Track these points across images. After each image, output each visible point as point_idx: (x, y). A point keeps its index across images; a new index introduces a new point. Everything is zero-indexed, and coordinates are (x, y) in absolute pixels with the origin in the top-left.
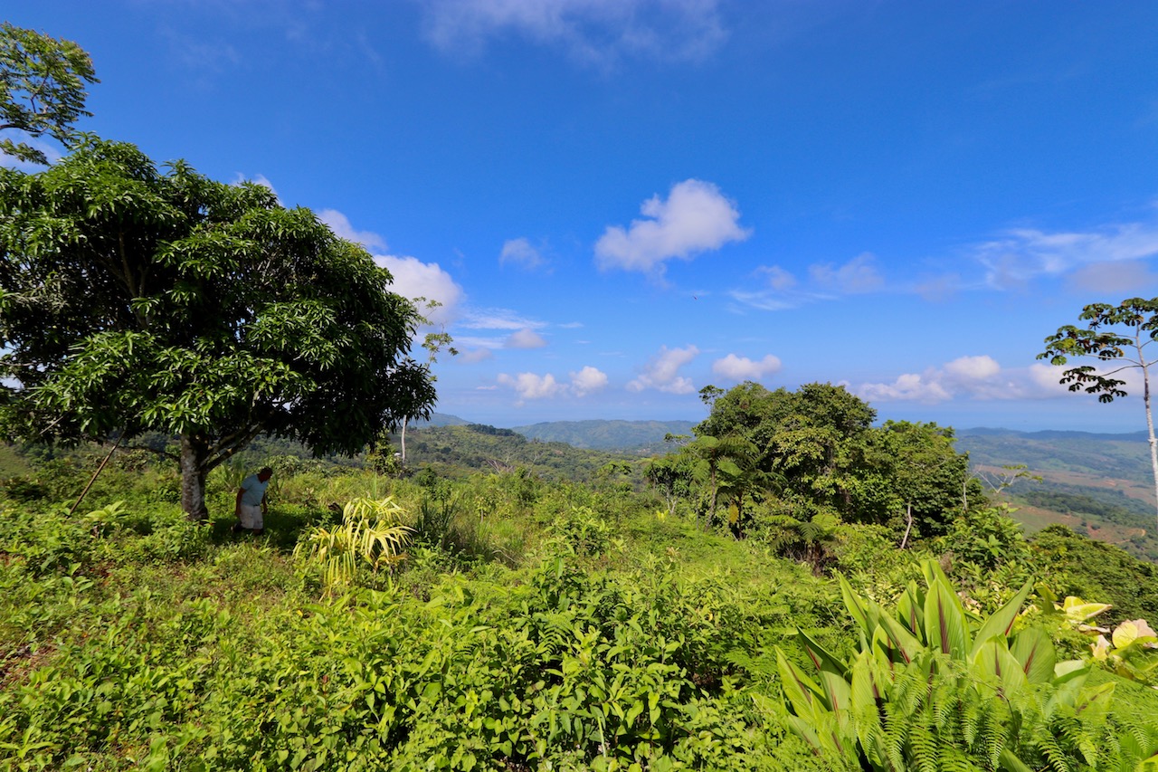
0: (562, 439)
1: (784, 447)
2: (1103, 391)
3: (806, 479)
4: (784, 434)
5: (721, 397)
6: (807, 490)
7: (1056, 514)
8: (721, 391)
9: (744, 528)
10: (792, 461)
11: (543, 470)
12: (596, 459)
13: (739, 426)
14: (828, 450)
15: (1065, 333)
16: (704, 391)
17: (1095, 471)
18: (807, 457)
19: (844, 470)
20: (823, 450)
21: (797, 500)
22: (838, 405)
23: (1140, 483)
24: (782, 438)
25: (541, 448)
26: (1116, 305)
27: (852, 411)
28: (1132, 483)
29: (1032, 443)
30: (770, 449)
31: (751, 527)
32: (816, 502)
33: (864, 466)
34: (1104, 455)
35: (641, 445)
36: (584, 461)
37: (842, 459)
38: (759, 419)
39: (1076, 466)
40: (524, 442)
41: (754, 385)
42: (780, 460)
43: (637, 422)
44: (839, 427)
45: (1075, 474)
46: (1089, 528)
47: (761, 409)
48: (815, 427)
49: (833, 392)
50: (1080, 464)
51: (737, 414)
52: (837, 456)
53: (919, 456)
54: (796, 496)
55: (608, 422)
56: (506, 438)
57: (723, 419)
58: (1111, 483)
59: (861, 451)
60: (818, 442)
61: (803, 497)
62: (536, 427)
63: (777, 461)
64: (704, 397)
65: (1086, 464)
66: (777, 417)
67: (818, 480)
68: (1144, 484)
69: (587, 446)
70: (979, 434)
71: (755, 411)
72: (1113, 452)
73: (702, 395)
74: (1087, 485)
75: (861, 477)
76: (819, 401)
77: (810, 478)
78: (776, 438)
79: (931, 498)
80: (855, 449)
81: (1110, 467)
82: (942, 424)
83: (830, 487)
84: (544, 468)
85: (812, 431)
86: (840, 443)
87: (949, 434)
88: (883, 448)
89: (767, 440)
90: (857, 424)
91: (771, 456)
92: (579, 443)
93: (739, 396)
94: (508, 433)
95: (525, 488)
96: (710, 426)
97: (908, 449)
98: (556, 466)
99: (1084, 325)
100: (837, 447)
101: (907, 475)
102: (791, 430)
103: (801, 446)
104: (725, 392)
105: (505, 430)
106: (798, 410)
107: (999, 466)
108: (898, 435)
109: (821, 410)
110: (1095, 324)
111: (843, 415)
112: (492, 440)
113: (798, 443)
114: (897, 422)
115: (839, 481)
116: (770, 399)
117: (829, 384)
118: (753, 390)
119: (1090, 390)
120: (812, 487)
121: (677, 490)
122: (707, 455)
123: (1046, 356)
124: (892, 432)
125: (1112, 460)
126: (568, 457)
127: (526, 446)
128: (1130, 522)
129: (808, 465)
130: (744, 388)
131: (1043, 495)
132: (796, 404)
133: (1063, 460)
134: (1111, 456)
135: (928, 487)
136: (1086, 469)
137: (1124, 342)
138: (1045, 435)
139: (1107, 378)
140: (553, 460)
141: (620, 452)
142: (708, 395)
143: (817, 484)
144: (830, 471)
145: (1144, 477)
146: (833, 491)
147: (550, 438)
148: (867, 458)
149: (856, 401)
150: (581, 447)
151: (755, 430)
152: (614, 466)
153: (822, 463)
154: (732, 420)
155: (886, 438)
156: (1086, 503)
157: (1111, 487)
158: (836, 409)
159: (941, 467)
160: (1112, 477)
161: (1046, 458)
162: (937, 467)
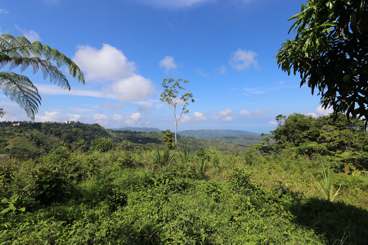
0: (191, 136)
12: (203, 142)
16: (277, 117)
25: (185, 139)
35: (217, 138)
36: (199, 143)
38: (308, 127)
43: (215, 130)
47: (309, 123)
51: (297, 125)
55: (206, 130)
60: (345, 136)
62: (183, 132)
64: (277, 119)
69: (200, 138)
92: (197, 137)
93: (298, 119)
102: (328, 131)
109: (342, 123)
126: (194, 141)
127: (181, 138)
140: (189, 142)
151: (308, 132)
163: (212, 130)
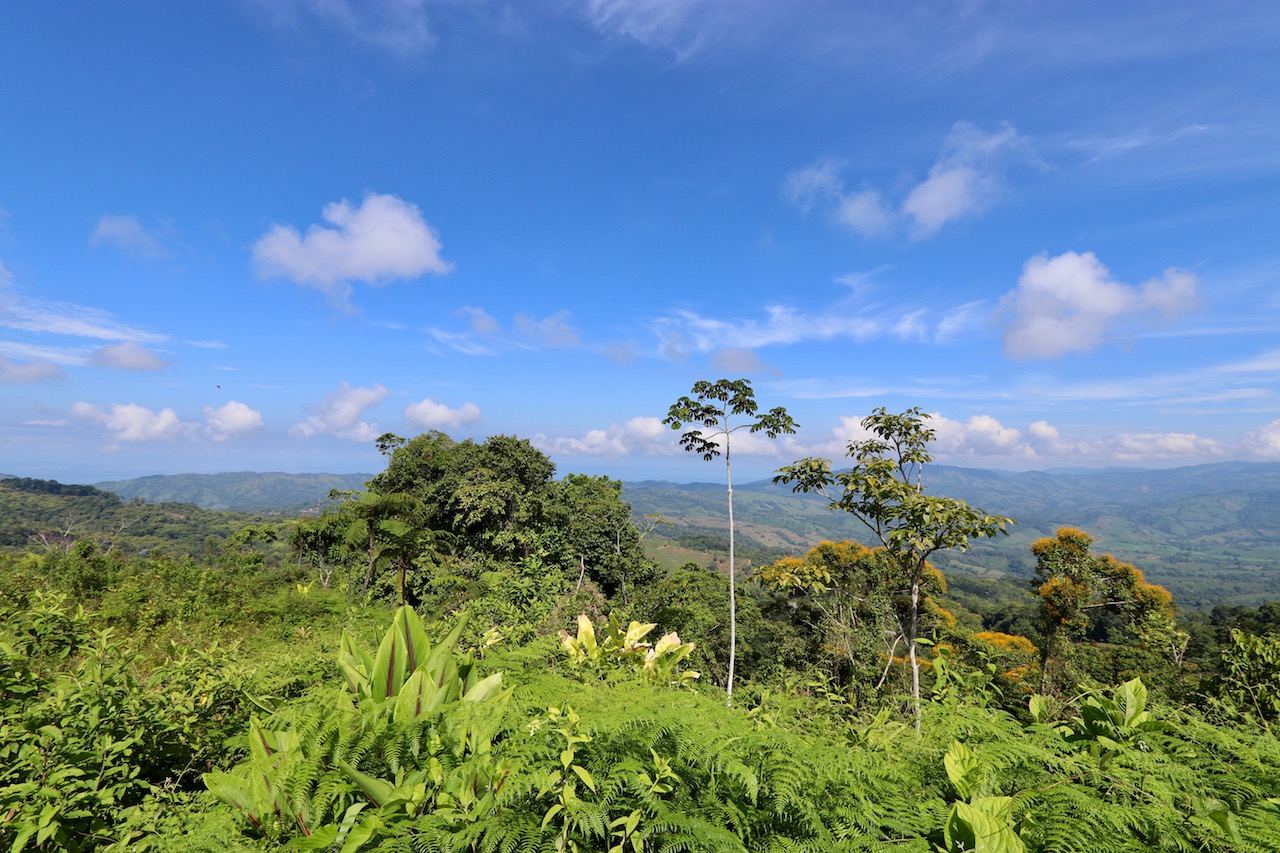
0: (185, 498)
1: (466, 502)
2: (706, 452)
3: (487, 536)
4: (468, 489)
5: (402, 447)
6: (488, 547)
7: (698, 552)
8: (402, 440)
9: (420, 594)
10: (475, 517)
11: (149, 543)
13: (420, 480)
14: (510, 505)
15: (683, 403)
16: (381, 439)
17: (723, 515)
18: (489, 513)
19: (524, 524)
20: (504, 504)
21: (477, 558)
22: (521, 458)
23: (749, 523)
24: (465, 493)
25: (146, 512)
26: (714, 384)
27: (534, 465)
28: (744, 523)
29: (685, 493)
30: (452, 505)
31: (428, 592)
32: (496, 559)
33: (541, 519)
35: (306, 504)
36: (217, 527)
37: (522, 514)
38: (443, 472)
39: (712, 512)
40: (115, 504)
41: (441, 435)
42: (462, 516)
43: (303, 475)
44: (522, 480)
45: (710, 518)
46: (718, 562)
47: (445, 462)
48: (499, 480)
49: (518, 445)
50: (715, 510)
51: (419, 466)
52: (518, 510)
53: (591, 508)
54: (477, 554)
55: (259, 476)
56: (82, 499)
57: (402, 472)
59: (540, 505)
60: (501, 497)
61: (483, 554)
62: (140, 482)
63: (459, 517)
64: (382, 446)
65: (719, 510)
66: (462, 471)
67: (499, 536)
69: (227, 507)
70: (648, 486)
71: (439, 463)
73: (380, 444)
74: (720, 527)
75: (539, 531)
76: (504, 453)
77: (492, 534)
78: (458, 493)
79: (598, 546)
80: (535, 502)
82: (613, 479)
83: (510, 542)
84: (154, 539)
85: (495, 485)
86: (522, 497)
87: (618, 486)
88: (562, 501)
89: (449, 496)
90: (539, 478)
91: (452, 513)
92: (212, 503)
93: (422, 446)
94: (85, 491)
95: (88, 571)
96: (387, 480)
97: (583, 502)
98: (172, 536)
99: (694, 397)
100: (519, 501)
101: (579, 526)
102: (475, 484)
103: (484, 501)
104: (407, 442)
105: (80, 487)
106: (484, 464)
108: (576, 488)
109: (506, 464)
110: (702, 397)
111: (526, 468)
112: (52, 502)
113: (480, 498)
114: (577, 475)
115: (519, 536)
116: (457, 450)
117: (515, 436)
118: (439, 440)
119: (699, 450)
120: (493, 543)
121: (333, 557)
122: (365, 514)
123: (668, 421)
124: (571, 485)
126: (193, 522)
127: (121, 510)
128: (743, 555)
129: (490, 521)
130: (428, 438)
131: (690, 538)
132: (482, 456)
133: (704, 507)
135: (596, 536)
137: (719, 413)
138: (693, 486)
139: (708, 441)
140: (168, 527)
141: (275, 514)
142: (387, 444)
143: (498, 541)
144: (510, 526)
146: (513, 546)
147: (166, 497)
148: (545, 510)
149: (538, 454)
150: (215, 508)
151: (437, 485)
152: (252, 533)
153: (505, 518)
154: (413, 474)
155: (566, 491)
156: (716, 542)
158: (519, 463)
159: (609, 518)
161: (694, 505)
162: (605, 518)
163: (287, 475)
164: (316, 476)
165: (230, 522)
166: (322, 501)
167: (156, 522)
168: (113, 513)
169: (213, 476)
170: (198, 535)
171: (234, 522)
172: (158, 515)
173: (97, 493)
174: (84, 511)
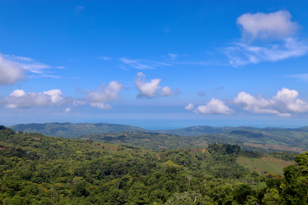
12: (62, 142)
17: (287, 144)
23: (303, 149)
25: (25, 137)
29: (264, 133)
34: (290, 137)
35: (82, 136)
36: (53, 144)
39: (280, 143)
40: (13, 133)
45: (281, 146)
50: (282, 142)
58: (294, 149)
65: (284, 142)
68: (305, 149)
72: (293, 136)
81: (292, 142)
98: (36, 147)
107: (252, 143)
125: (293, 140)
126: (43, 141)
127: (15, 136)
133: (275, 140)
134: (292, 138)
136: (284, 144)
140: (34, 143)
145: (305, 146)
147: (31, 131)
150: (51, 136)
157: (294, 151)
160: (294, 147)
161: (269, 139)
164: (84, 124)
165: (57, 142)
166: (89, 135)
167: (29, 141)
168: (13, 137)
169: (43, 124)
170: (46, 147)
171: (59, 142)
172: (30, 138)
173: (6, 128)
174: (2, 136)
